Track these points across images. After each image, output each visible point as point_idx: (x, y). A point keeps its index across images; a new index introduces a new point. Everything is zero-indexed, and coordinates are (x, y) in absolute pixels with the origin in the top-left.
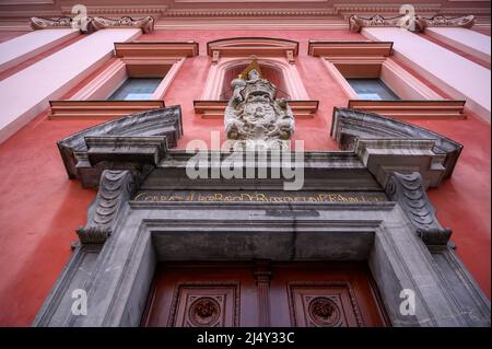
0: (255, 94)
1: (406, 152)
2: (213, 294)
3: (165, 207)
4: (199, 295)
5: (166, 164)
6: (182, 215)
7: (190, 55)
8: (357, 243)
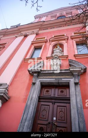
0: (55, 58)
1: (76, 69)
2: (48, 89)
3: (42, 79)
4: (47, 89)
5: (42, 72)
6: (44, 80)
7: (46, 42)
8: (67, 83)
